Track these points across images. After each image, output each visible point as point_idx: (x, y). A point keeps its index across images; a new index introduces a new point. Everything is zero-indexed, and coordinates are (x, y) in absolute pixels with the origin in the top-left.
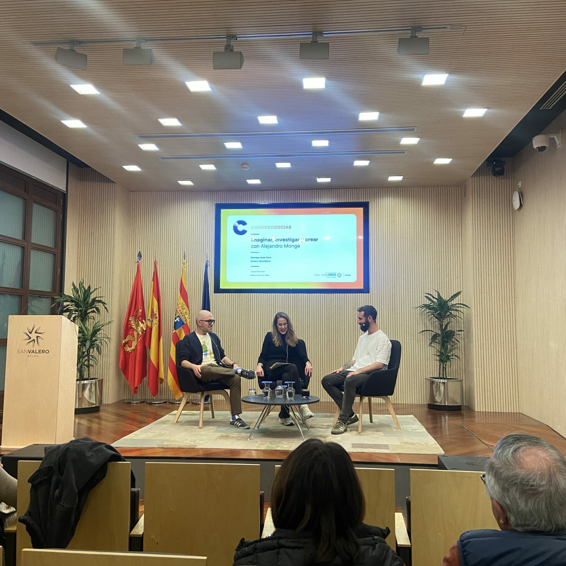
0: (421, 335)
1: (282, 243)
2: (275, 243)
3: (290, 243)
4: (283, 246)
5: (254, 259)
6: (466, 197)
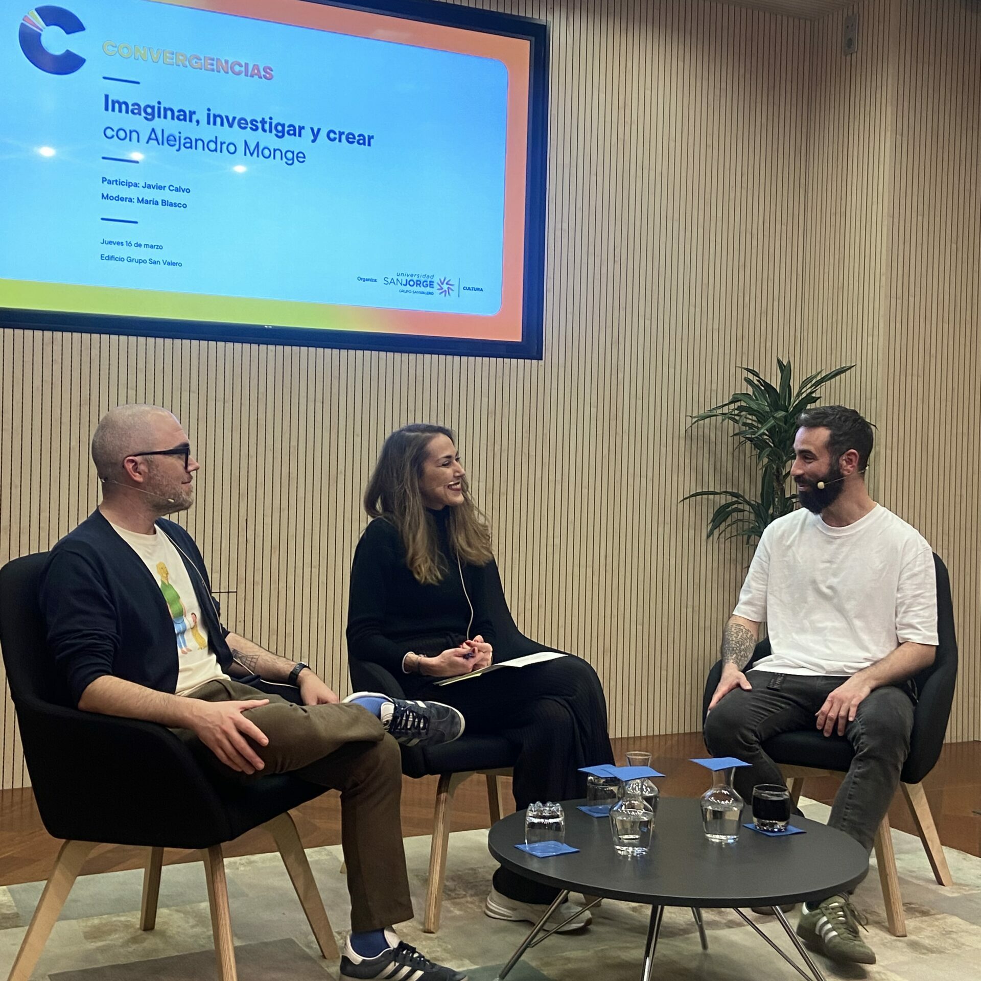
0: (686, 507)
1: (237, 135)
2: (207, 132)
3: (269, 140)
4: (241, 148)
5: (114, 190)
6: (854, 56)
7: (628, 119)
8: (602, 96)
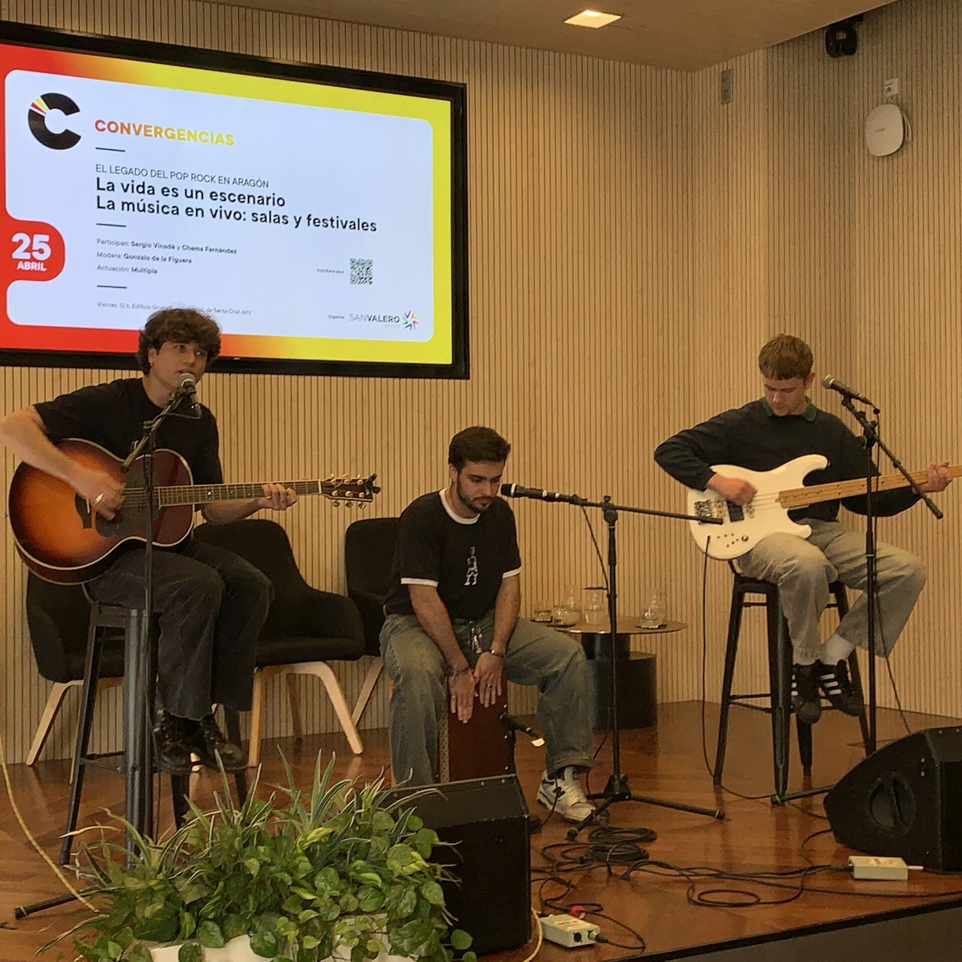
6: (729, 104)
7: (536, 166)
8: (513, 146)
